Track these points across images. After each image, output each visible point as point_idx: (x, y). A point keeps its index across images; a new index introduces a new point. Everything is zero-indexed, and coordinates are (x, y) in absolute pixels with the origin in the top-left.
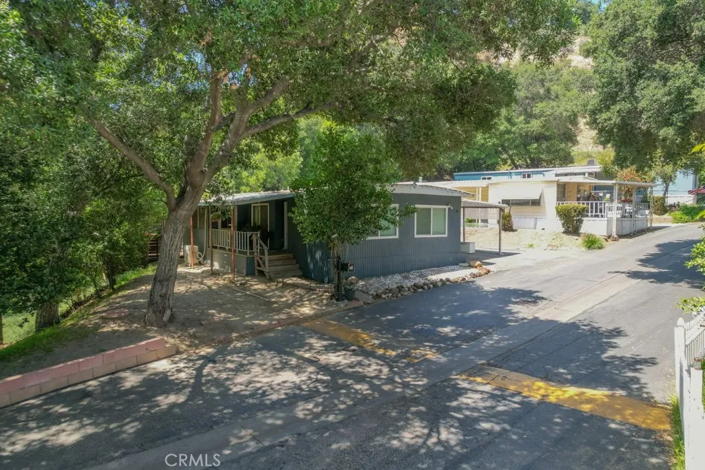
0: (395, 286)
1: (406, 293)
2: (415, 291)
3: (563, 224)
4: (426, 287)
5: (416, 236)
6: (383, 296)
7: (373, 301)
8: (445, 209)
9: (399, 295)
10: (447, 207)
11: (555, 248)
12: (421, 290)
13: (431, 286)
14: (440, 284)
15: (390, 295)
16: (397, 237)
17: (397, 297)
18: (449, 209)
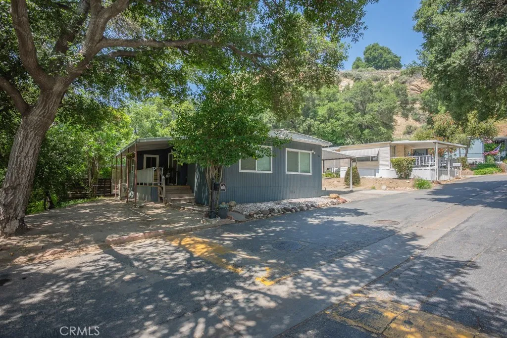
0: (268, 209)
1: (276, 215)
2: (284, 213)
3: (397, 173)
4: (294, 210)
5: (287, 173)
6: (255, 216)
7: (245, 219)
8: (309, 154)
9: (270, 215)
10: (311, 152)
11: (393, 189)
12: (290, 212)
13: (299, 210)
14: (305, 208)
15: (262, 215)
16: (271, 172)
17: (267, 217)
18: (313, 153)
